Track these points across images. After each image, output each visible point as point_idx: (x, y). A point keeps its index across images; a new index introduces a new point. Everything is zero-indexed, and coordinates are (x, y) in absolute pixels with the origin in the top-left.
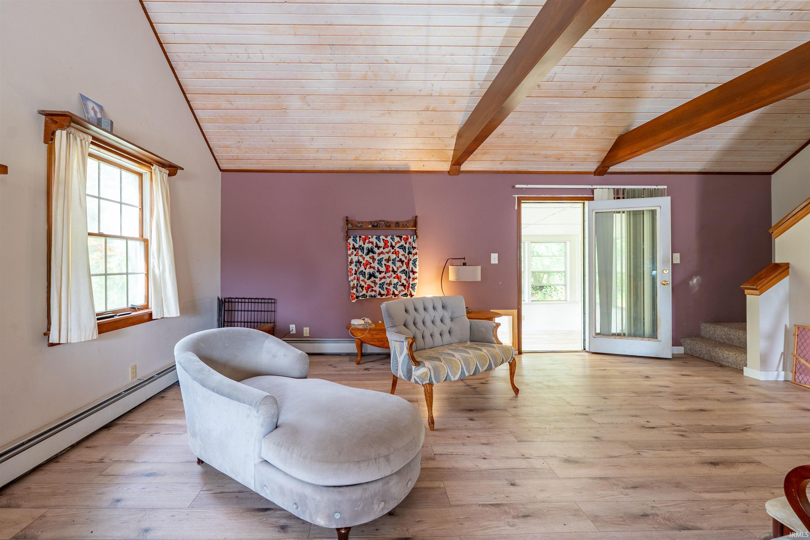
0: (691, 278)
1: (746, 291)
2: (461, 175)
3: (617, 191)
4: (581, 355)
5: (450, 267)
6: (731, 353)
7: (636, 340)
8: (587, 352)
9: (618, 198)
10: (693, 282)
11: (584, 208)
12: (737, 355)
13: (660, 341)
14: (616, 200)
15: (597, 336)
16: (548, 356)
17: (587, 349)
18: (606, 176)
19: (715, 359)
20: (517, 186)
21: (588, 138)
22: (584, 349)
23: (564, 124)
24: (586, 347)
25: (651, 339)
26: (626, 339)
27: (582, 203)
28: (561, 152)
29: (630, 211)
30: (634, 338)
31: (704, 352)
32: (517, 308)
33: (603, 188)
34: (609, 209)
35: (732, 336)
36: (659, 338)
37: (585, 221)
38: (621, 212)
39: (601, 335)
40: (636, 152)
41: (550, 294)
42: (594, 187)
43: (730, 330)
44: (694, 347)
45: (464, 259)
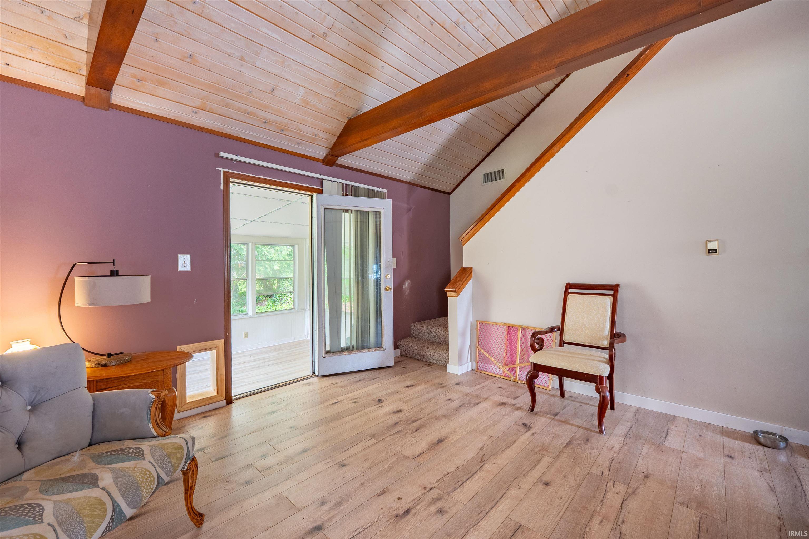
0: (403, 283)
1: (449, 294)
2: (113, 112)
3: (345, 187)
4: (309, 384)
5: (76, 279)
6: (436, 352)
7: (364, 352)
8: (317, 376)
9: (347, 195)
10: (405, 286)
11: (312, 202)
12: (440, 353)
13: (384, 350)
14: (345, 197)
15: (327, 356)
16: (269, 397)
17: (316, 373)
18: (334, 167)
19: (424, 358)
20: (222, 154)
21: (317, 110)
22: (314, 373)
23: (287, 78)
24: (315, 370)
25: (377, 349)
26: (355, 353)
27: (310, 195)
28: (285, 121)
29: (357, 211)
30: (363, 351)
31: (416, 353)
32: (223, 336)
33: (332, 181)
34: (338, 206)
35: (434, 334)
36: (384, 347)
37: (314, 218)
38: (350, 212)
39: (331, 354)
40: (366, 140)
41: (279, 301)
42: (323, 177)
43: (432, 328)
44: (408, 349)
45: (114, 263)
